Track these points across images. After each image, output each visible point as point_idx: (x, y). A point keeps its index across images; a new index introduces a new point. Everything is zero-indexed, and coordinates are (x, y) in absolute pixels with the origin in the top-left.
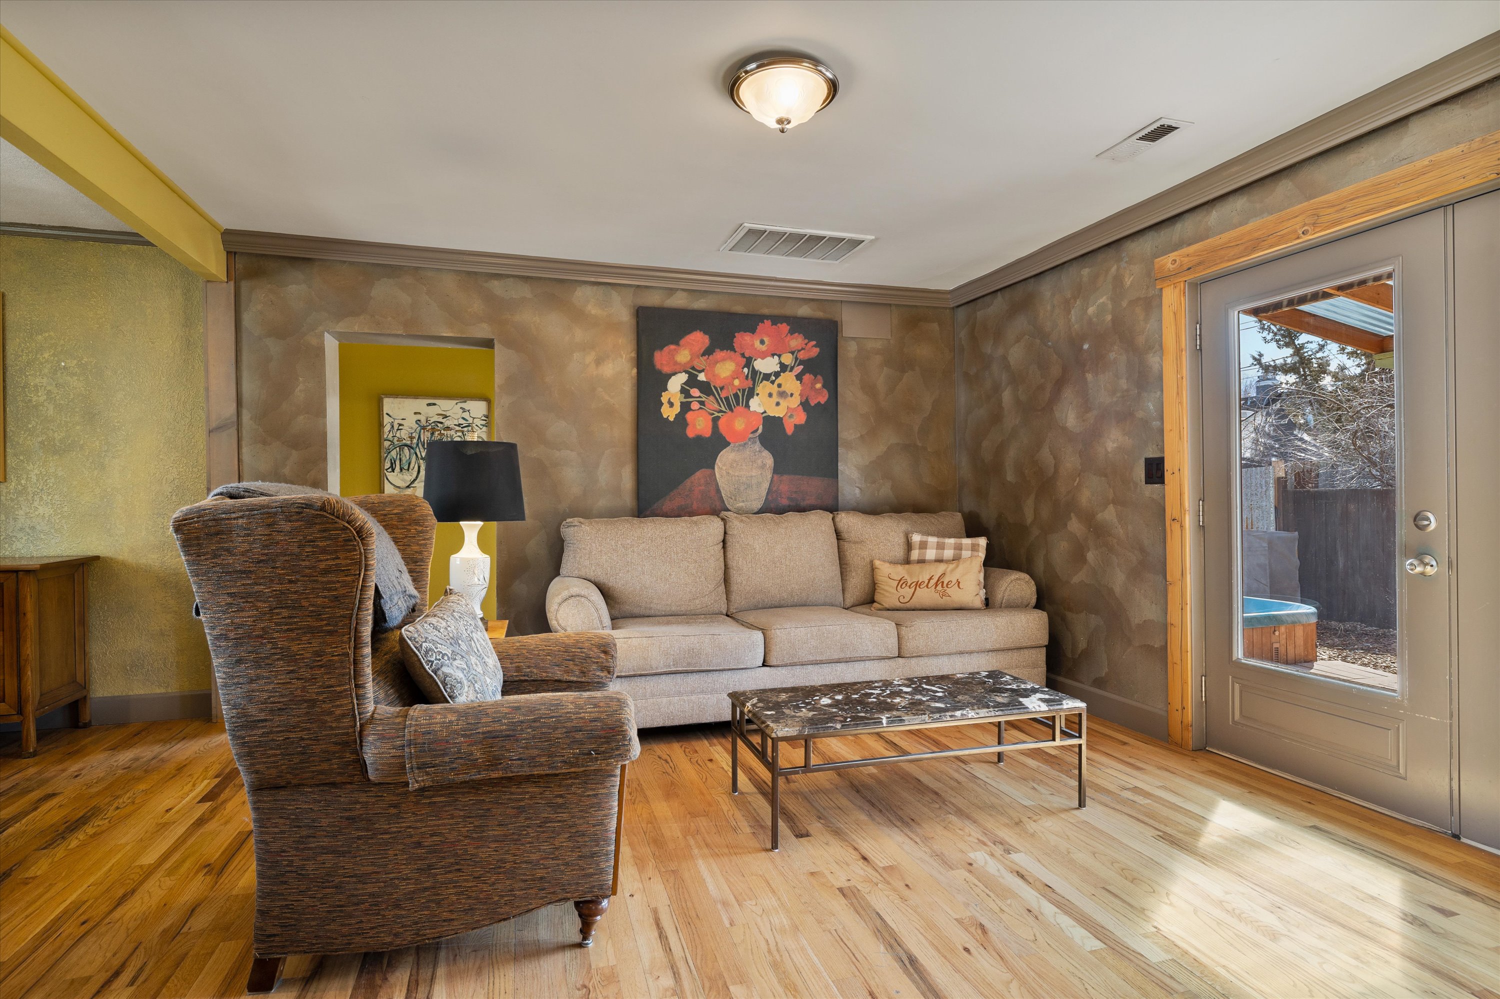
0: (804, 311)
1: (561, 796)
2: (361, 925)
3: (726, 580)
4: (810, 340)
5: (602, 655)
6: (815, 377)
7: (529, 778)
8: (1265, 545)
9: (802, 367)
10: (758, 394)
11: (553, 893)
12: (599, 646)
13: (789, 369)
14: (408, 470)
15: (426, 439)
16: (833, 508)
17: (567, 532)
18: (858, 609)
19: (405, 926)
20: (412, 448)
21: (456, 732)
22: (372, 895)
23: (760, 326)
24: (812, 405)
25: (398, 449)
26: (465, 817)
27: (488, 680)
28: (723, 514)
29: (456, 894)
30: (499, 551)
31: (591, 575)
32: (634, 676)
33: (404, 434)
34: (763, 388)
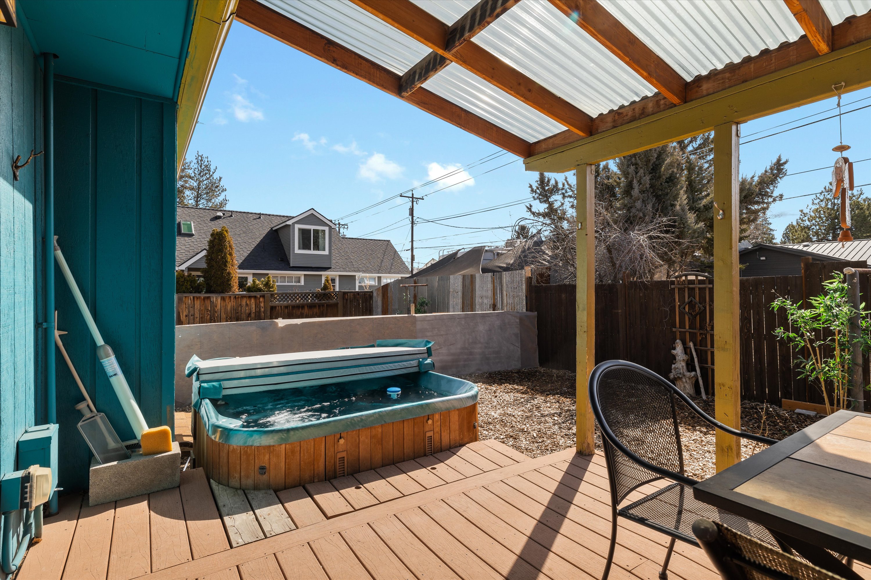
8: (518, 321)
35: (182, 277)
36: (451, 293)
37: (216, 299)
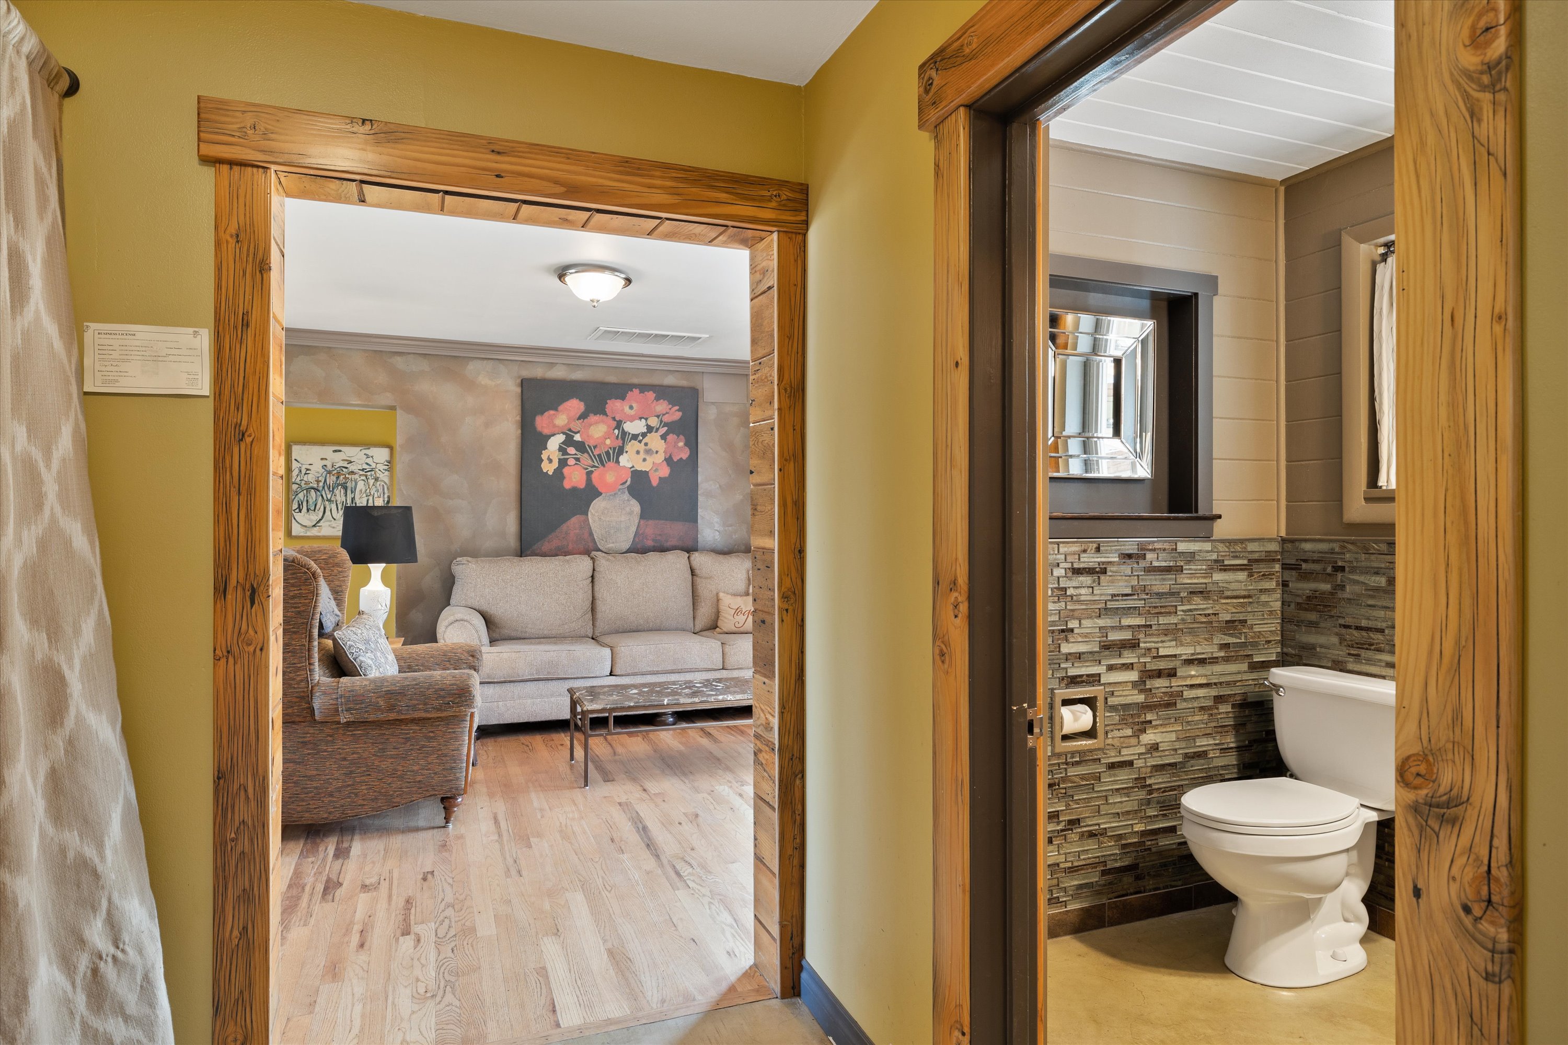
0: (670, 380)
1: (432, 732)
2: (309, 806)
3: (593, 609)
4: (674, 405)
5: (470, 658)
6: (678, 436)
7: (413, 721)
9: (666, 428)
10: (627, 452)
11: (427, 791)
12: (468, 652)
13: (654, 430)
14: (314, 510)
15: (332, 482)
16: (690, 549)
17: (457, 569)
18: (704, 633)
19: (337, 808)
20: (318, 491)
21: (369, 691)
22: (316, 788)
23: (630, 394)
24: (675, 460)
25: (305, 491)
26: (373, 743)
27: (388, 668)
28: (594, 553)
29: (366, 789)
30: (398, 585)
31: (476, 605)
32: (505, 682)
33: (311, 478)
34: (632, 446)
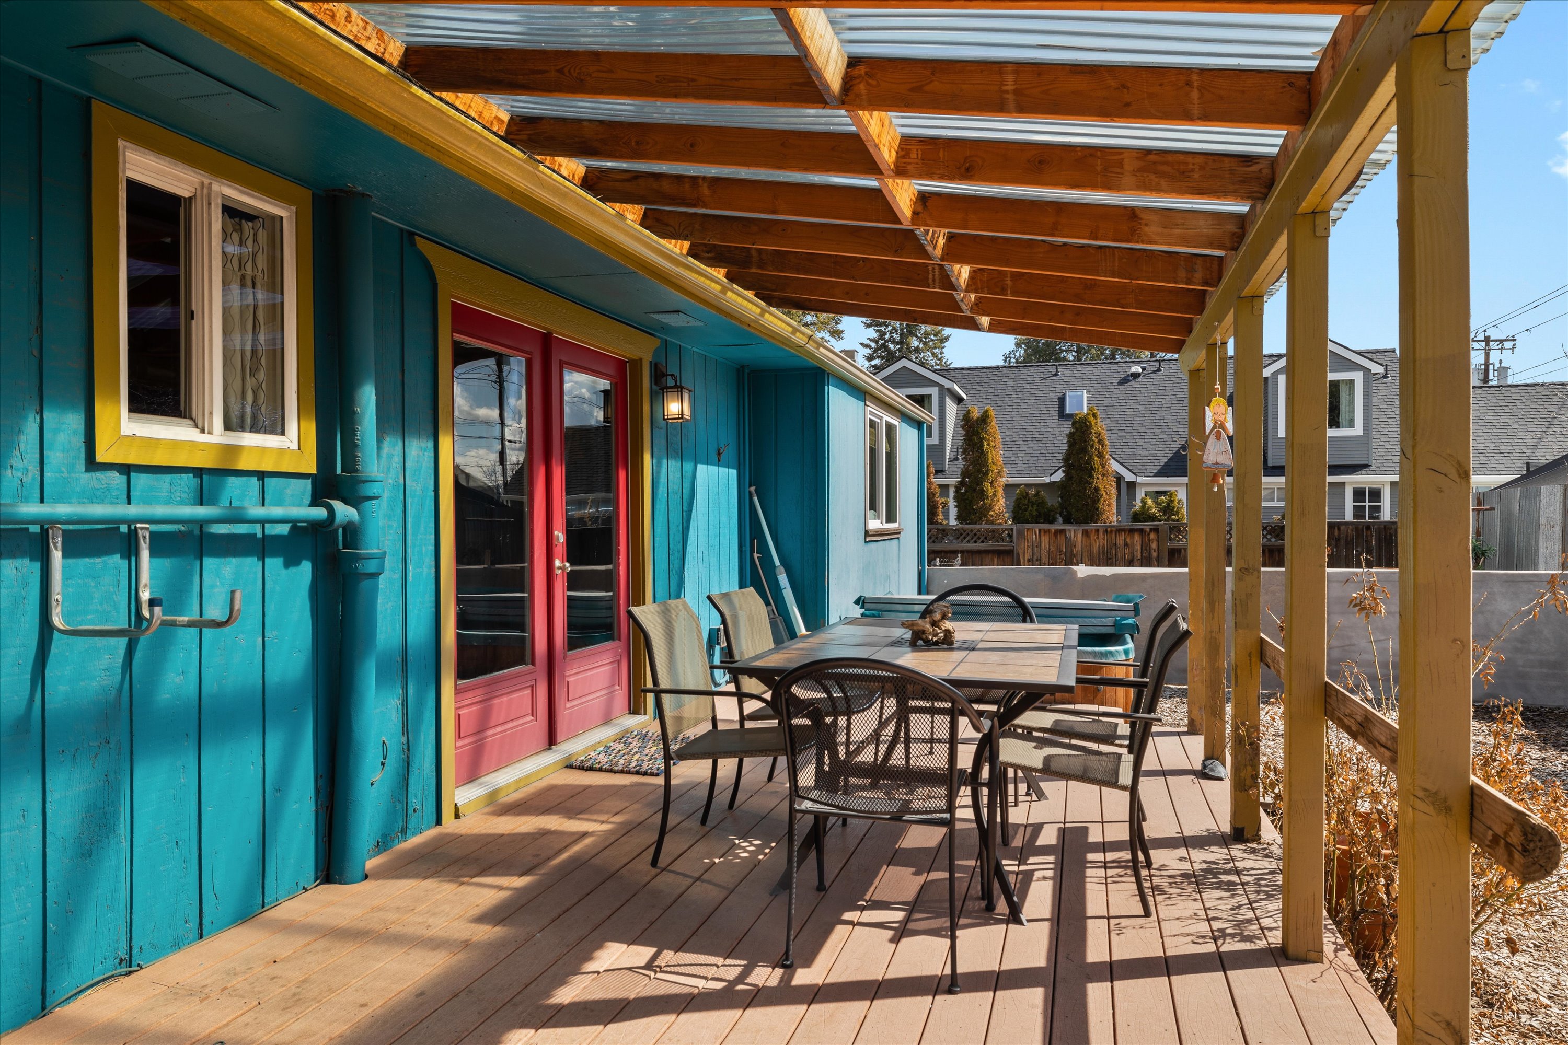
35: (1025, 498)
36: (1542, 527)
37: (1075, 532)
